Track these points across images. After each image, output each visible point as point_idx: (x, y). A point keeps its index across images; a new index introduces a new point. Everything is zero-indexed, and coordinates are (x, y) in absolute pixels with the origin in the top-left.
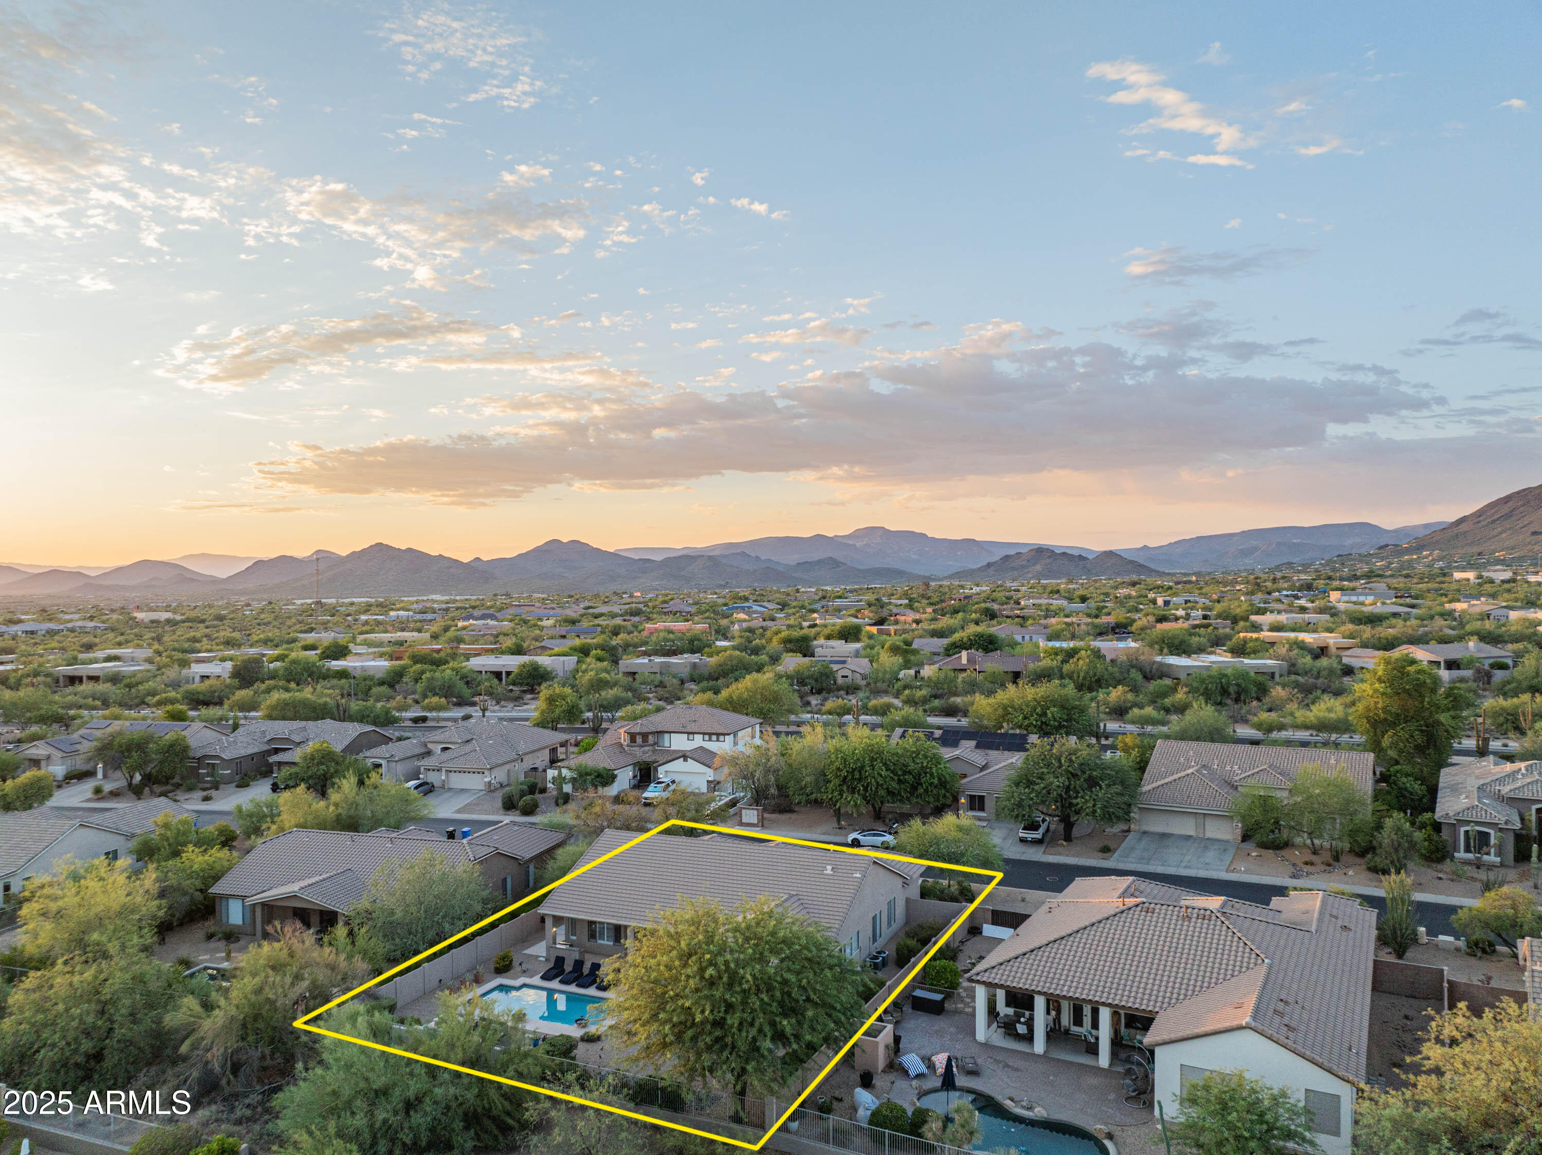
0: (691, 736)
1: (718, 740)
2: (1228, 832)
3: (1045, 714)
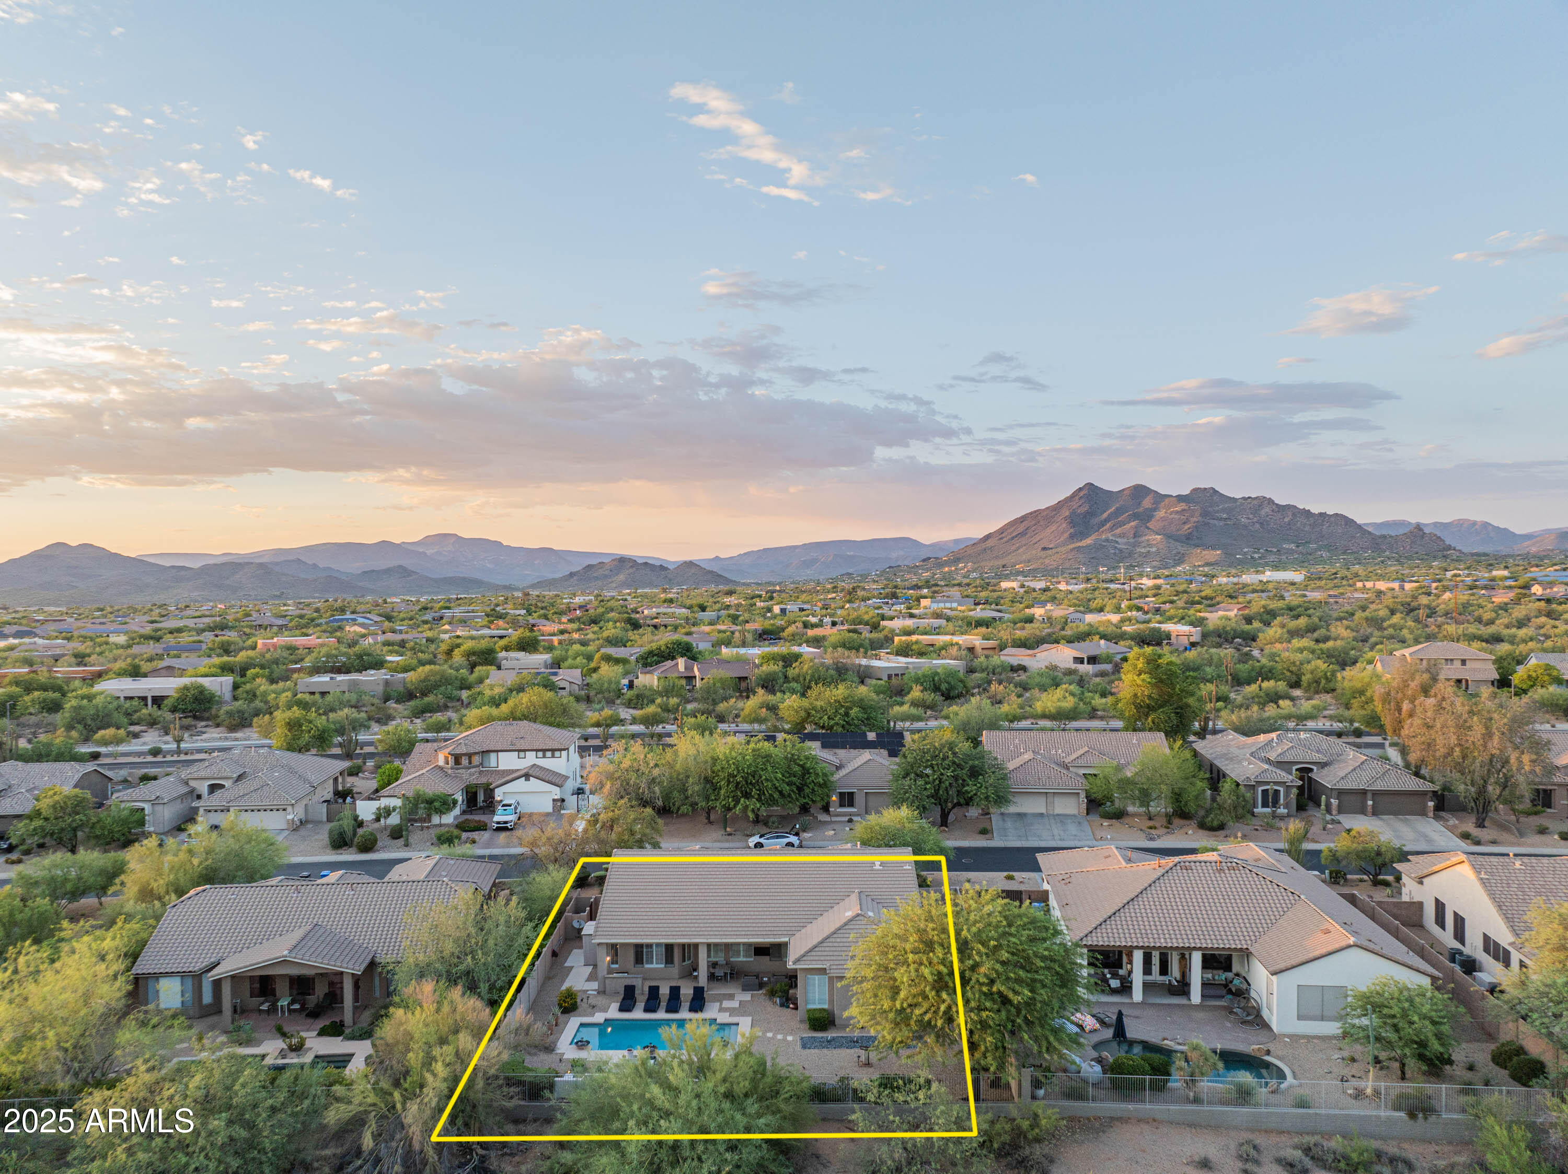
0: (522, 754)
1: (553, 756)
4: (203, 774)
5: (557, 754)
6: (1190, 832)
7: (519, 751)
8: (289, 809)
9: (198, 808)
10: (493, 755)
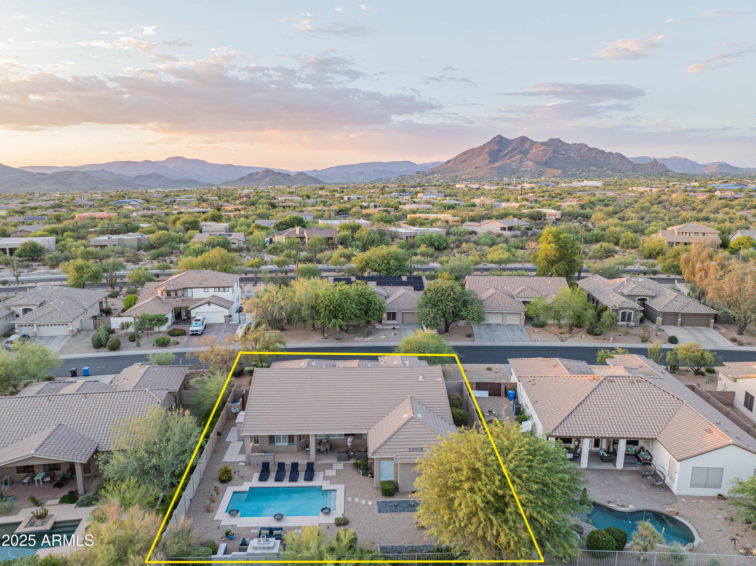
0: (206, 290)
1: (224, 291)
2: (518, 320)
3: (388, 263)
4: (18, 303)
5: (227, 289)
6: (583, 336)
7: (204, 288)
8: (69, 324)
9: (14, 325)
10: (189, 290)
